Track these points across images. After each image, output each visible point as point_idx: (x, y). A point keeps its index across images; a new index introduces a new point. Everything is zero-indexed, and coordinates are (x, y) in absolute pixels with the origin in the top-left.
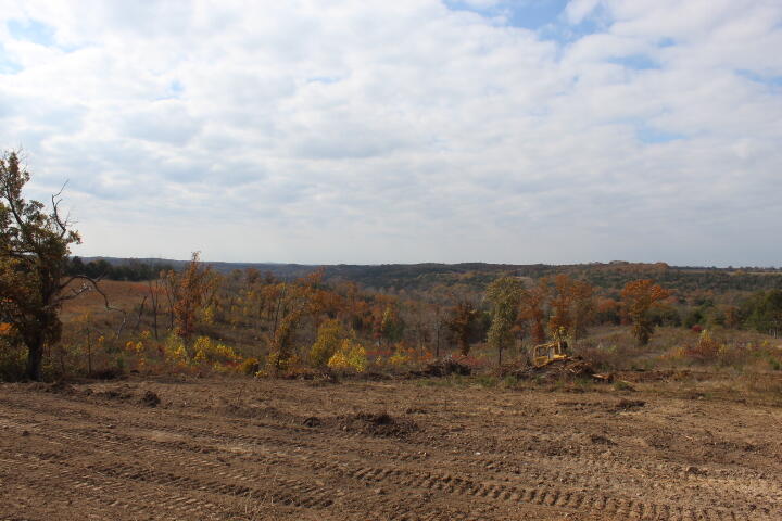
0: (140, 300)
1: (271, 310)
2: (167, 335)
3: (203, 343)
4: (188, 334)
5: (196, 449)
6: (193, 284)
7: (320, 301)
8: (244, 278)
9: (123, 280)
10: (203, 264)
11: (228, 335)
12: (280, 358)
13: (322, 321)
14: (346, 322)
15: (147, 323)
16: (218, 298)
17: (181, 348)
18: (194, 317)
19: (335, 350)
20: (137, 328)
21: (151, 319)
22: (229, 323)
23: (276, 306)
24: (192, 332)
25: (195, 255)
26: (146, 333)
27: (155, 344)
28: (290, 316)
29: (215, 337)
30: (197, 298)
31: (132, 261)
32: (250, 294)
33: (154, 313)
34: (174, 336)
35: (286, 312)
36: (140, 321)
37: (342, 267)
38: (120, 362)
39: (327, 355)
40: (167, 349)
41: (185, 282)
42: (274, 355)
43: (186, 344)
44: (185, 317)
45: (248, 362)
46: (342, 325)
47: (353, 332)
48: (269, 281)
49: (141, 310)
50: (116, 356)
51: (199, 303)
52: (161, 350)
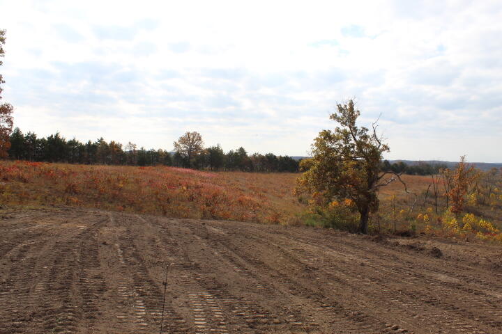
0: (426, 188)
2: (443, 211)
3: (469, 218)
4: (458, 212)
5: (470, 291)
6: (461, 178)
8: (498, 174)
9: (415, 175)
10: (469, 164)
11: (487, 214)
15: (430, 203)
16: (479, 187)
17: (454, 221)
18: (463, 200)
20: (424, 205)
21: (433, 201)
22: (488, 205)
24: (462, 210)
25: (463, 158)
26: (430, 209)
27: (436, 217)
29: (478, 214)
30: (465, 187)
31: (420, 162)
33: (435, 196)
34: (448, 212)
36: (426, 202)
38: (413, 226)
40: (444, 220)
41: (456, 177)
43: (457, 218)
44: (456, 199)
49: (427, 194)
50: (411, 223)
51: (466, 191)
52: (439, 221)
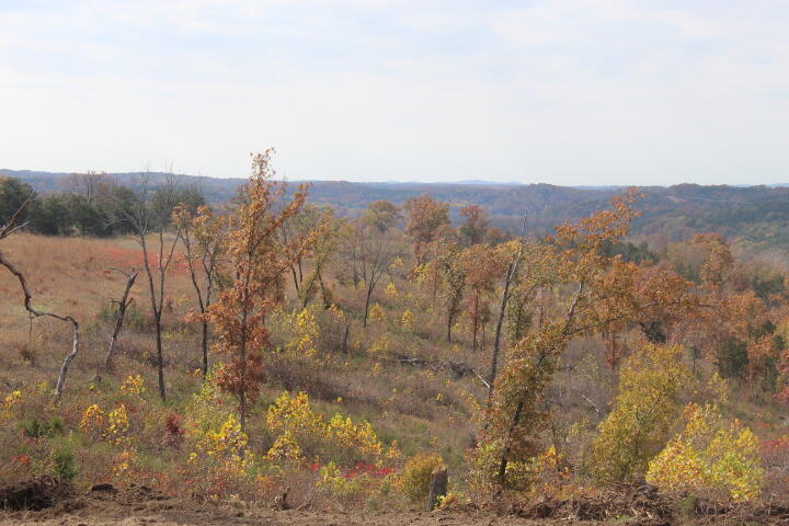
0: (117, 290)
1: (481, 317)
2: (187, 389)
3: (290, 410)
4: (245, 388)
6: (258, 244)
7: (621, 292)
9: (68, 233)
10: (284, 187)
11: (357, 388)
12: (507, 454)
13: (626, 352)
14: (696, 353)
15: (135, 354)
16: (329, 281)
17: (232, 424)
18: (265, 339)
19: (666, 435)
20: (110, 367)
21: (147, 343)
22: (361, 353)
23: (495, 307)
24: (261, 378)
25: (261, 162)
26: (134, 382)
27: (159, 414)
28: (535, 336)
29: (325, 393)
30: (272, 282)
31: (92, 181)
32: (424, 274)
33: (156, 325)
34: (210, 389)
35: (523, 321)
36: (117, 350)
37: (687, 191)
38: (63, 461)
39: (643, 448)
40: (188, 425)
41: (237, 241)
42: (491, 448)
43: (244, 411)
44: (240, 335)
45: (416, 464)
46: (687, 357)
47: (721, 386)
48: (473, 235)
49: (120, 315)
50: (54, 446)
51: (279, 298)
52: (174, 428)
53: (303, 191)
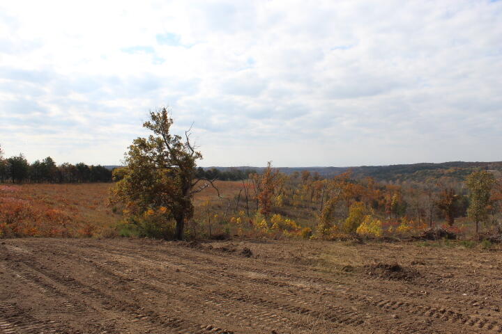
0: (238, 192)
1: (319, 196)
2: (254, 213)
3: (277, 218)
4: (267, 213)
5: (275, 284)
6: (269, 182)
7: (349, 191)
8: (300, 177)
9: (227, 180)
10: (274, 169)
11: (291, 213)
12: (324, 228)
13: (351, 204)
14: (367, 204)
15: (242, 206)
16: (284, 190)
17: (264, 221)
18: (270, 202)
19: (361, 222)
20: (237, 209)
21: (245, 204)
22: (292, 205)
23: (322, 194)
24: (270, 211)
25: (269, 163)
26: (242, 213)
27: (248, 219)
28: (330, 201)
29: (284, 214)
30: (272, 190)
31: (232, 168)
32: (305, 188)
33: (246, 200)
34: (259, 214)
35: (328, 198)
36: (238, 205)
37: (364, 167)
38: (227, 230)
39: (355, 225)
40: (255, 222)
41: (264, 181)
42: (321, 226)
43: (266, 218)
44: (265, 202)
45: (305, 230)
46: (365, 205)
47: (373, 211)
48: (316, 179)
49: (239, 198)
50: (225, 226)
51: (273, 193)
52: (251, 222)
53: (279, 170)
